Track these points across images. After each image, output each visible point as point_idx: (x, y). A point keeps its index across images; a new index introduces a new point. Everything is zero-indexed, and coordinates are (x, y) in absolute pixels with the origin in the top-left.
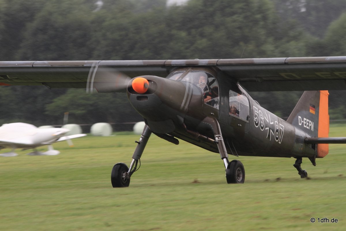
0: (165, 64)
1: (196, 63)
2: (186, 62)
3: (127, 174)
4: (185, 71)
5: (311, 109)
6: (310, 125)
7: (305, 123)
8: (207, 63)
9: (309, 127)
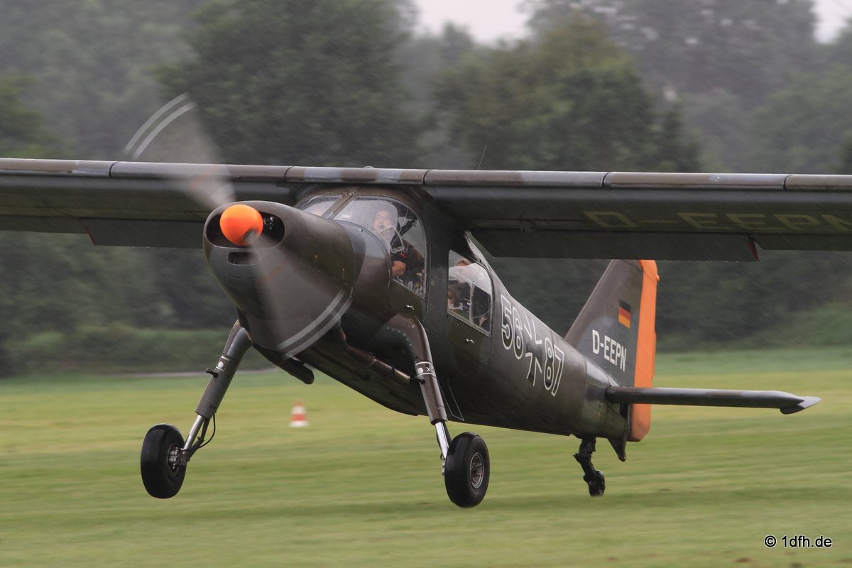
0: (287, 176)
1: (371, 177)
2: (343, 173)
3: (180, 452)
4: (340, 196)
5: (624, 314)
6: (618, 355)
7: (607, 348)
8: (398, 177)
9: (615, 359)
